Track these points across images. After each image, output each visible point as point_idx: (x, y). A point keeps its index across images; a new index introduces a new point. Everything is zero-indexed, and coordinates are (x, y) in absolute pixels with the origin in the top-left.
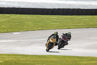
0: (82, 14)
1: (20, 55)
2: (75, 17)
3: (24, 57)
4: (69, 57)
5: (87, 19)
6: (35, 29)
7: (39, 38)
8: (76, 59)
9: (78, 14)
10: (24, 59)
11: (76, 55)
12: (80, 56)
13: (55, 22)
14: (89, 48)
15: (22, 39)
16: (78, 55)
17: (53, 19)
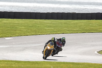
0: (78, 19)
1: (12, 61)
2: (70, 22)
3: (17, 64)
4: (64, 63)
5: (83, 24)
6: (28, 34)
7: (33, 43)
8: (72, 65)
9: (73, 19)
10: (17, 65)
11: (71, 62)
12: (75, 62)
13: (49, 26)
14: (85, 53)
15: (14, 45)
16: (74, 62)
17: (47, 23)
